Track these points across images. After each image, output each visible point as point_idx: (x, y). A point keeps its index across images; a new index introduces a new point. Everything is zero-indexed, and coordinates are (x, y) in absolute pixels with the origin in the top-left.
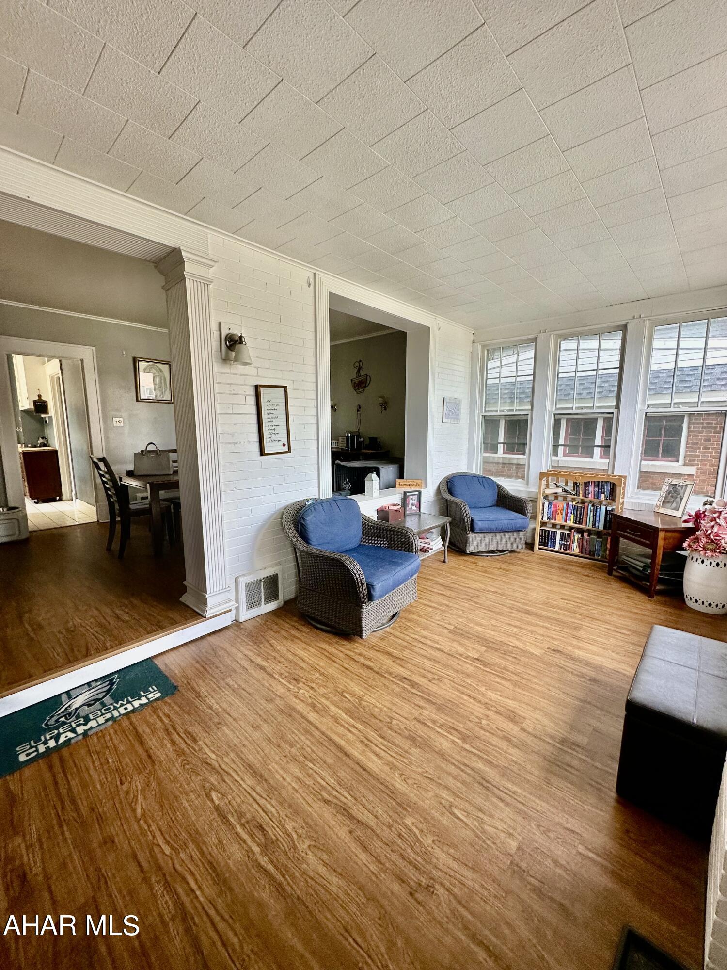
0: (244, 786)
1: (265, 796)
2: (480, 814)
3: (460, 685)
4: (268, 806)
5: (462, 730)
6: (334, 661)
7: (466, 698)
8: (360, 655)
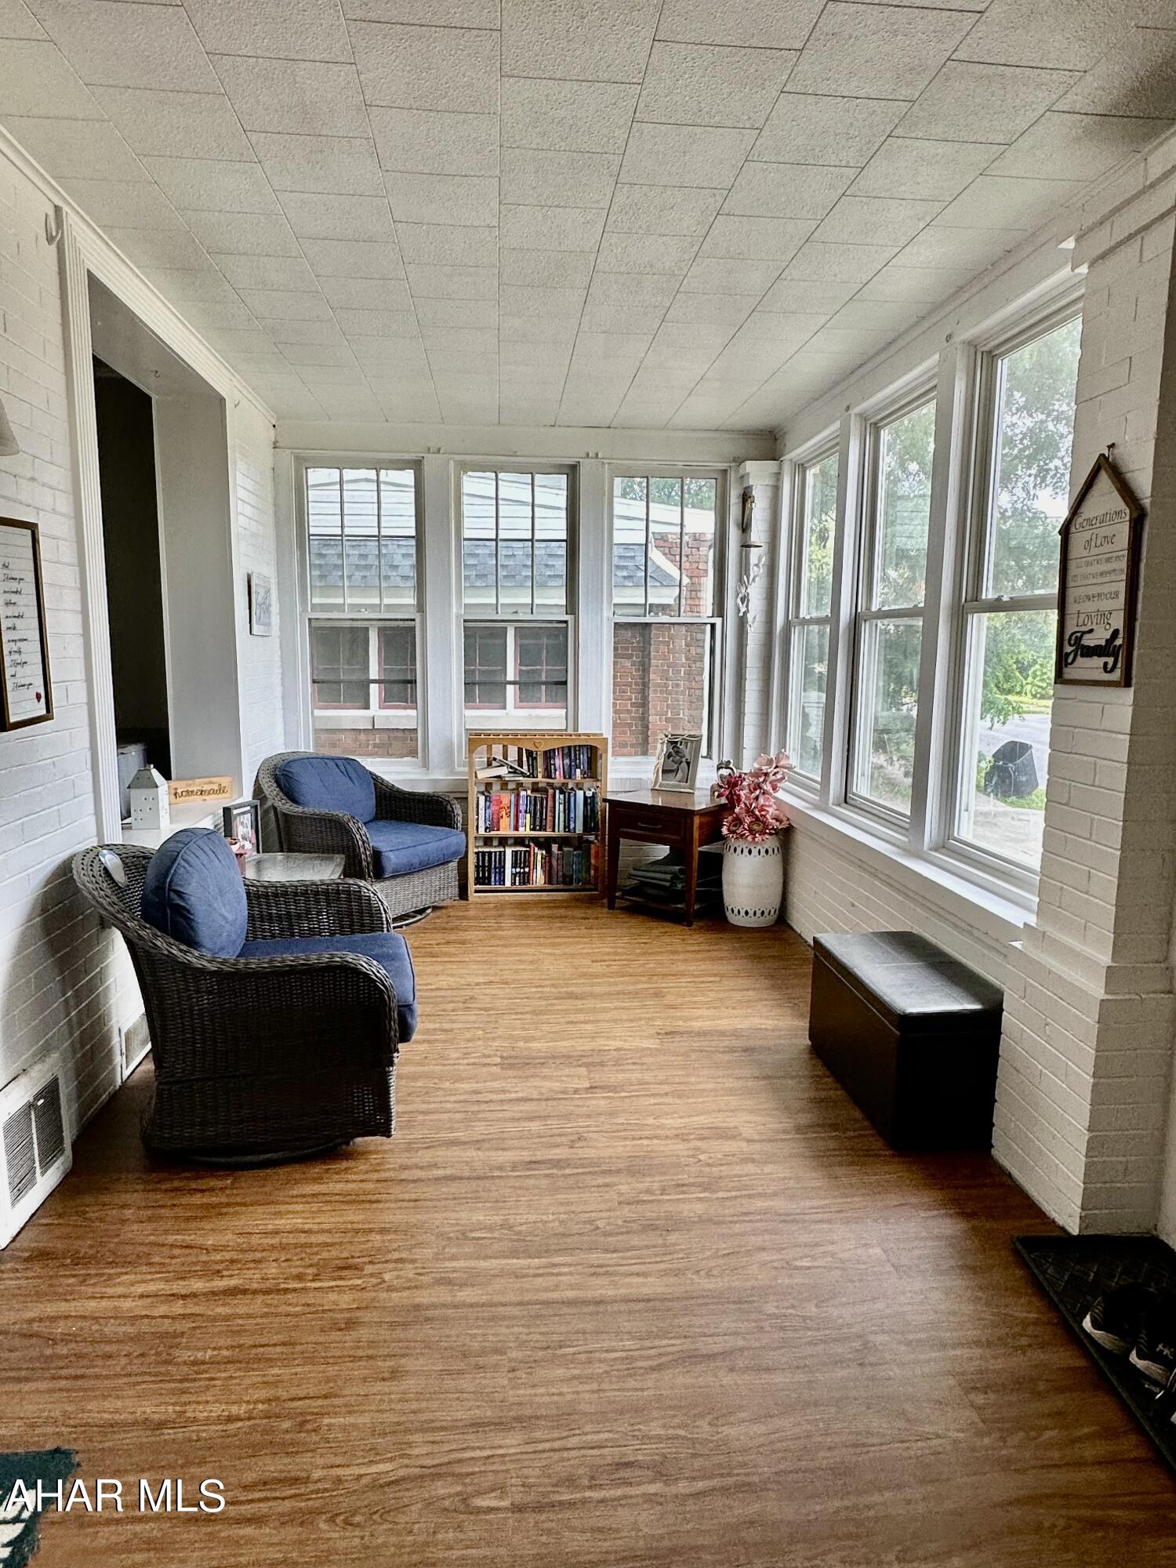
0: (512, 1451)
1: (565, 1434)
2: (821, 1249)
3: (618, 1131)
4: (589, 1437)
5: (691, 1180)
6: (371, 1202)
7: (645, 1142)
8: (405, 1168)
